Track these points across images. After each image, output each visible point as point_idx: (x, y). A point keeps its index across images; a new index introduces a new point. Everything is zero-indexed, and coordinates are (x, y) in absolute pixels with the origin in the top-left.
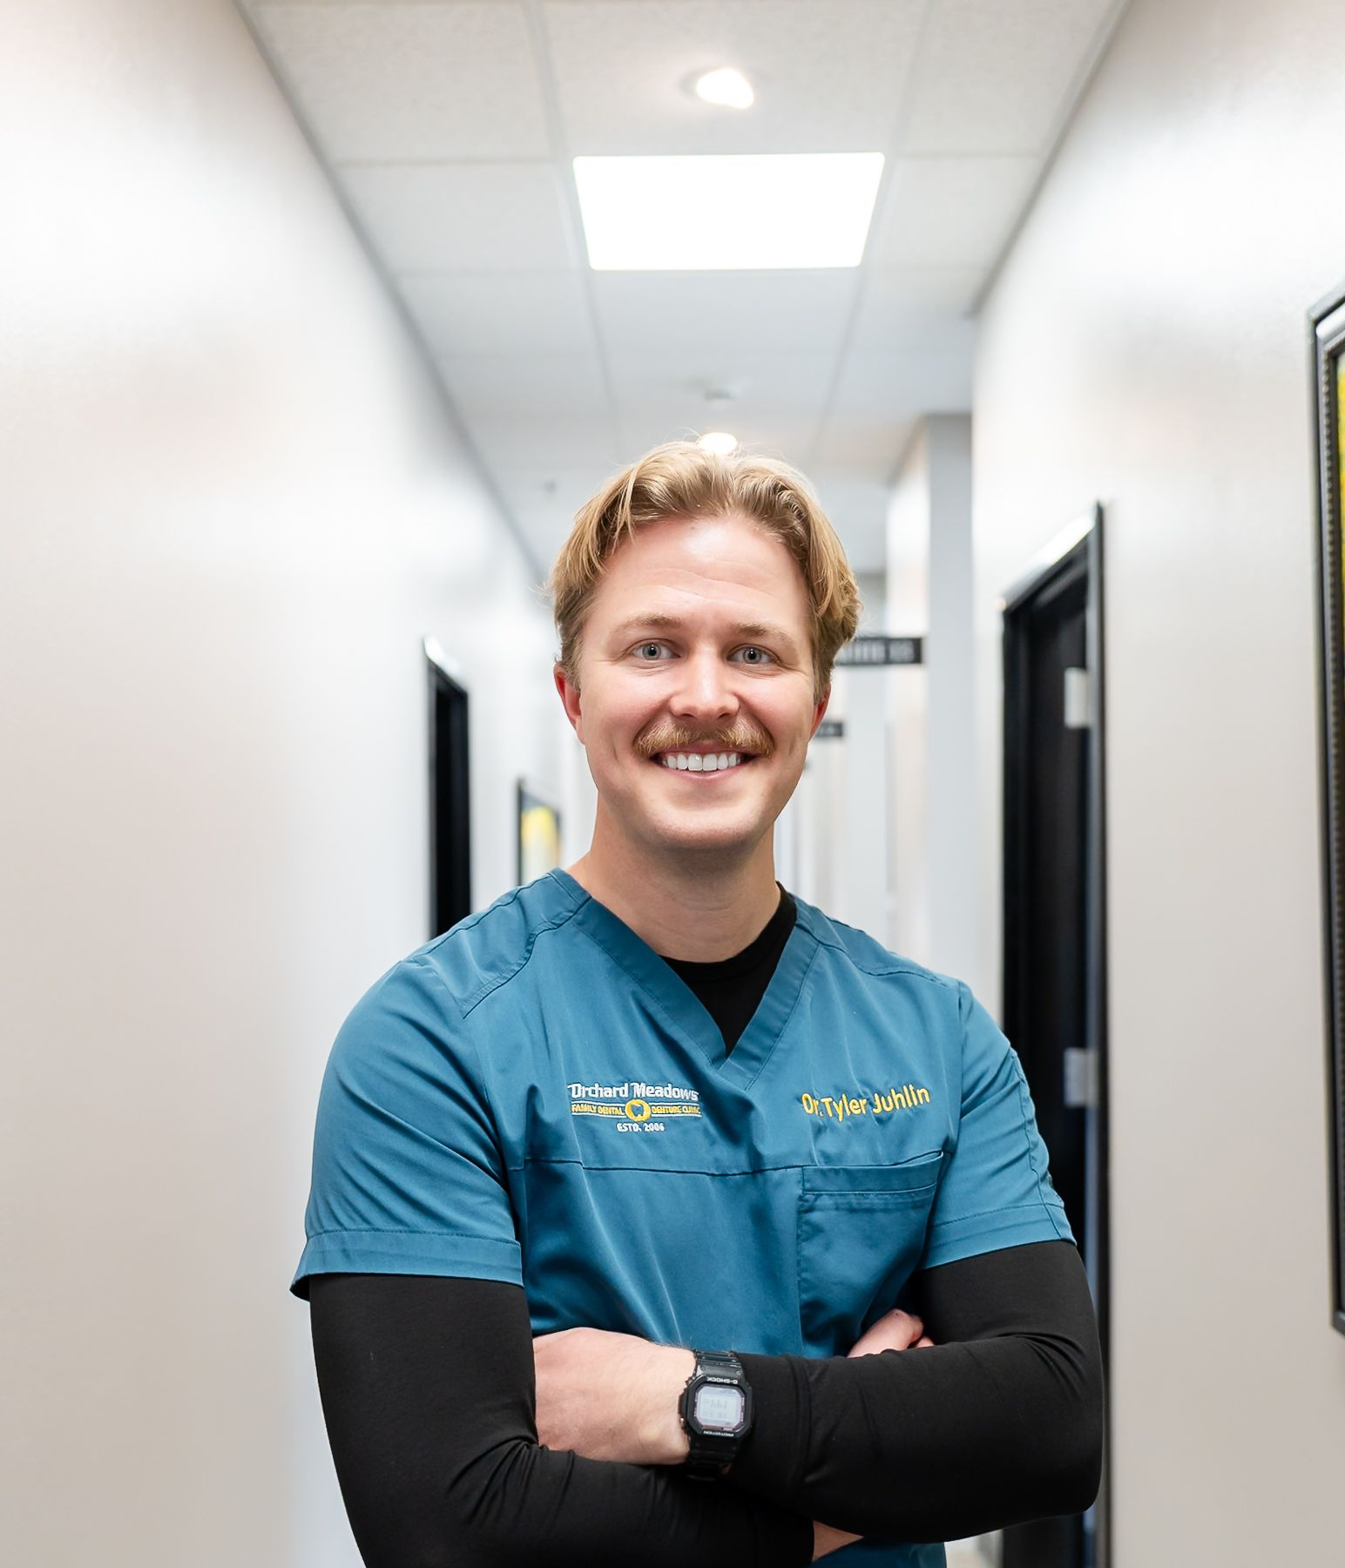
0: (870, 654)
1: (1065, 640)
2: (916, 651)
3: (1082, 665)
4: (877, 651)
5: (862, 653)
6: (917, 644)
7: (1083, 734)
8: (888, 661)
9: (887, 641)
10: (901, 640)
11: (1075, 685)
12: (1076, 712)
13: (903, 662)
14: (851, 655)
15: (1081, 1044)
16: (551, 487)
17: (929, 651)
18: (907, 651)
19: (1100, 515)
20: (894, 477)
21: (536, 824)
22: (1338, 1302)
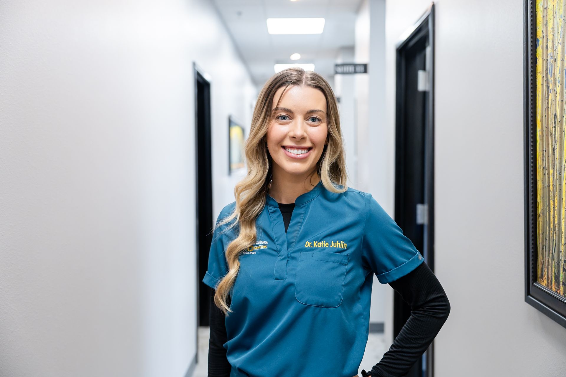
0: (349, 70)
1: (418, 60)
2: (365, 68)
3: (424, 69)
4: (351, 69)
5: (346, 69)
6: (365, 66)
7: (424, 94)
8: (355, 72)
9: (355, 65)
10: (360, 65)
11: (421, 75)
12: (422, 85)
13: (360, 72)
14: (342, 70)
15: (422, 202)
16: (239, 14)
17: (369, 68)
18: (362, 69)
19: (433, 7)
20: (358, 9)
21: (236, 131)
22: (528, 292)
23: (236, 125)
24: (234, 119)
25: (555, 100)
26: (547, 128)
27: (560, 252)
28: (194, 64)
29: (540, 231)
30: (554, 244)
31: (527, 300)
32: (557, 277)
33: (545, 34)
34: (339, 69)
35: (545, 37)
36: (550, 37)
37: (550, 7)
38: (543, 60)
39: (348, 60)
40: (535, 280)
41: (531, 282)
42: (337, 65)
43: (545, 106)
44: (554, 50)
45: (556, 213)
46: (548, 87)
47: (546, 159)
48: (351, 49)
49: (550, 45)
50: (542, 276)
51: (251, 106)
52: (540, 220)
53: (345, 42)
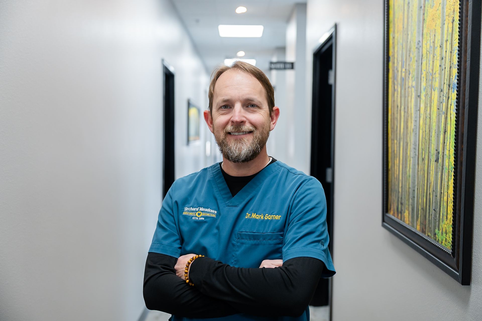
0: (280, 67)
2: (292, 66)
3: (331, 68)
4: (282, 66)
5: (278, 66)
6: (292, 64)
7: (331, 86)
8: (285, 68)
9: (285, 63)
10: (288, 63)
13: (289, 69)
14: (275, 66)
16: (197, 21)
17: (296, 66)
18: (290, 66)
19: (336, 26)
20: (288, 20)
21: (193, 111)
22: (383, 221)
23: (194, 106)
24: (192, 102)
25: (397, 97)
26: (394, 114)
27: (399, 192)
28: (163, 60)
29: (390, 180)
30: (396, 187)
31: (383, 226)
32: (398, 209)
33: (393, 54)
34: (273, 66)
35: (393, 56)
36: (396, 56)
37: (396, 37)
38: (392, 70)
39: (281, 59)
40: (387, 211)
41: (385, 213)
42: (271, 63)
43: (393, 100)
44: (397, 65)
45: (398, 168)
46: (394, 88)
47: (393, 134)
48: (282, 49)
49: (396, 61)
50: (390, 209)
51: (206, 92)
52: (390, 173)
53: (279, 44)
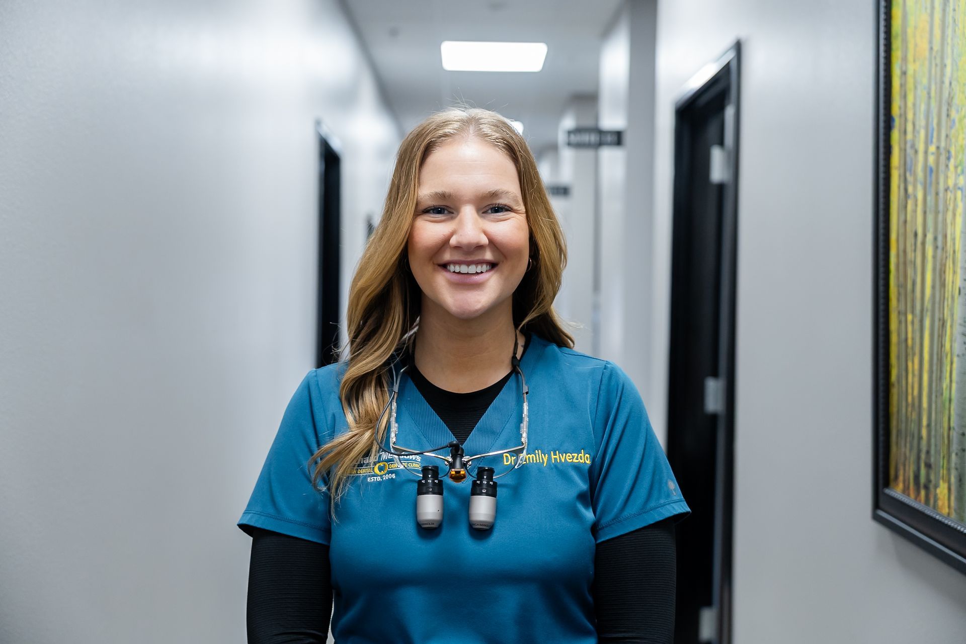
0: (588, 140)
1: (712, 130)
2: (618, 138)
3: (721, 143)
4: (593, 138)
5: (585, 139)
6: (619, 135)
7: (721, 187)
8: (601, 144)
9: (600, 132)
10: (609, 132)
11: (718, 157)
12: (718, 172)
13: (610, 144)
14: (578, 139)
15: (715, 374)
16: (394, 32)
17: (628, 139)
18: (615, 138)
19: (738, 47)
22: (876, 505)
25: (915, 211)
26: (905, 252)
27: (920, 438)
28: (318, 123)
29: (894, 409)
30: (913, 427)
31: (876, 518)
32: (917, 477)
33: (902, 111)
34: (573, 138)
35: (904, 116)
36: (910, 116)
37: (910, 72)
38: (900, 149)
39: (588, 122)
40: (887, 484)
41: (880, 486)
43: (902, 218)
44: (914, 136)
45: (916, 379)
46: (906, 190)
47: (902, 298)
48: (589, 99)
49: (910, 128)
50: (896, 477)
52: (894, 392)
